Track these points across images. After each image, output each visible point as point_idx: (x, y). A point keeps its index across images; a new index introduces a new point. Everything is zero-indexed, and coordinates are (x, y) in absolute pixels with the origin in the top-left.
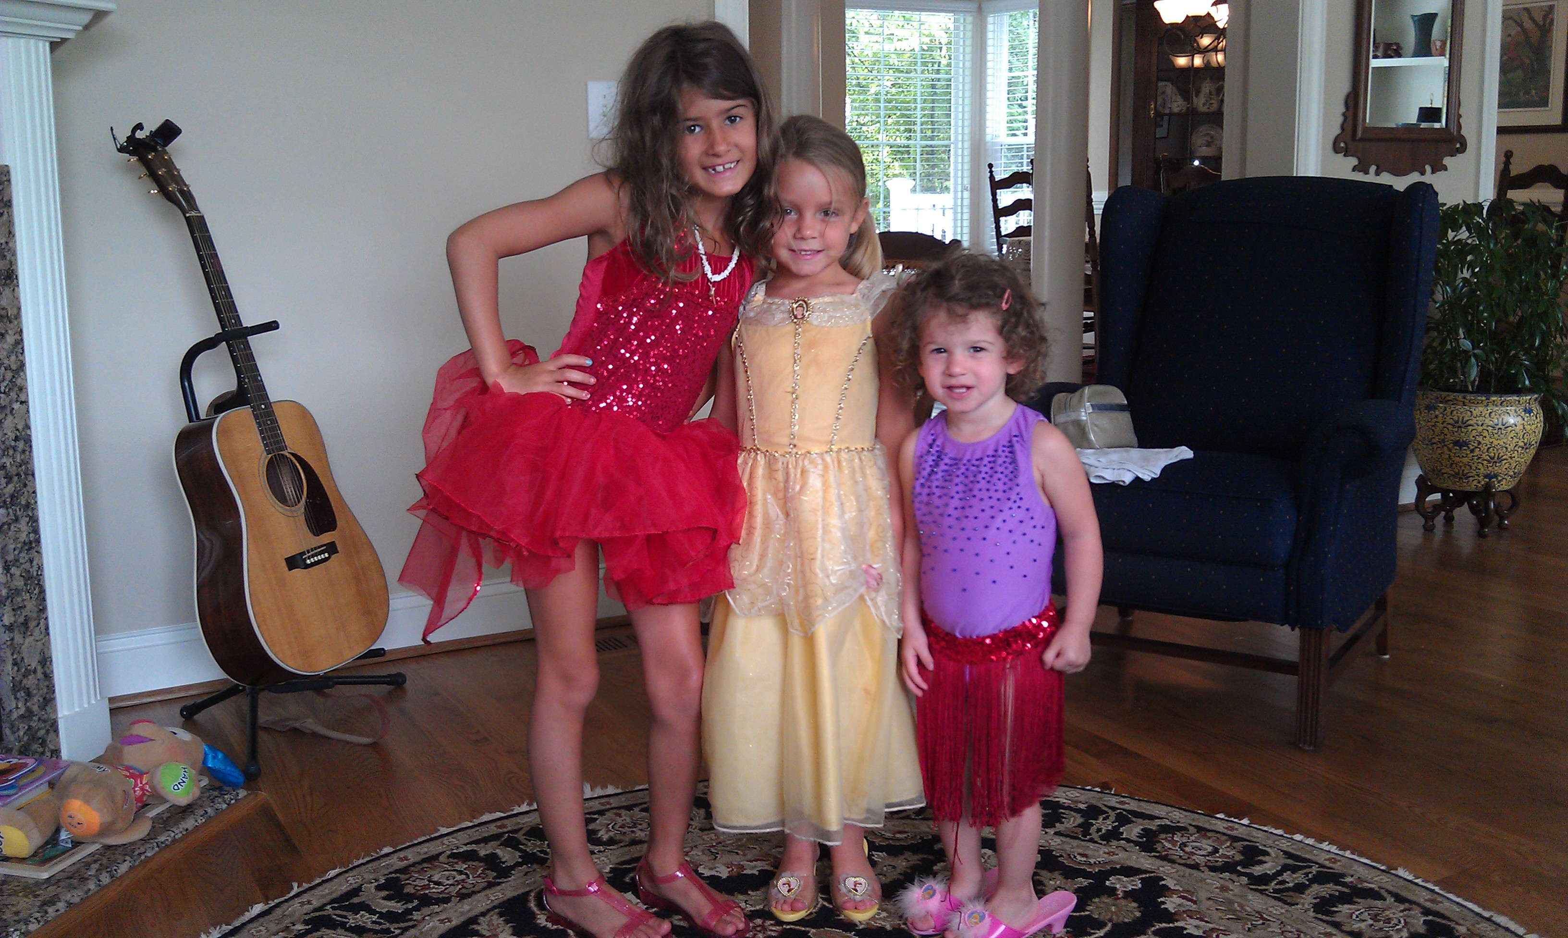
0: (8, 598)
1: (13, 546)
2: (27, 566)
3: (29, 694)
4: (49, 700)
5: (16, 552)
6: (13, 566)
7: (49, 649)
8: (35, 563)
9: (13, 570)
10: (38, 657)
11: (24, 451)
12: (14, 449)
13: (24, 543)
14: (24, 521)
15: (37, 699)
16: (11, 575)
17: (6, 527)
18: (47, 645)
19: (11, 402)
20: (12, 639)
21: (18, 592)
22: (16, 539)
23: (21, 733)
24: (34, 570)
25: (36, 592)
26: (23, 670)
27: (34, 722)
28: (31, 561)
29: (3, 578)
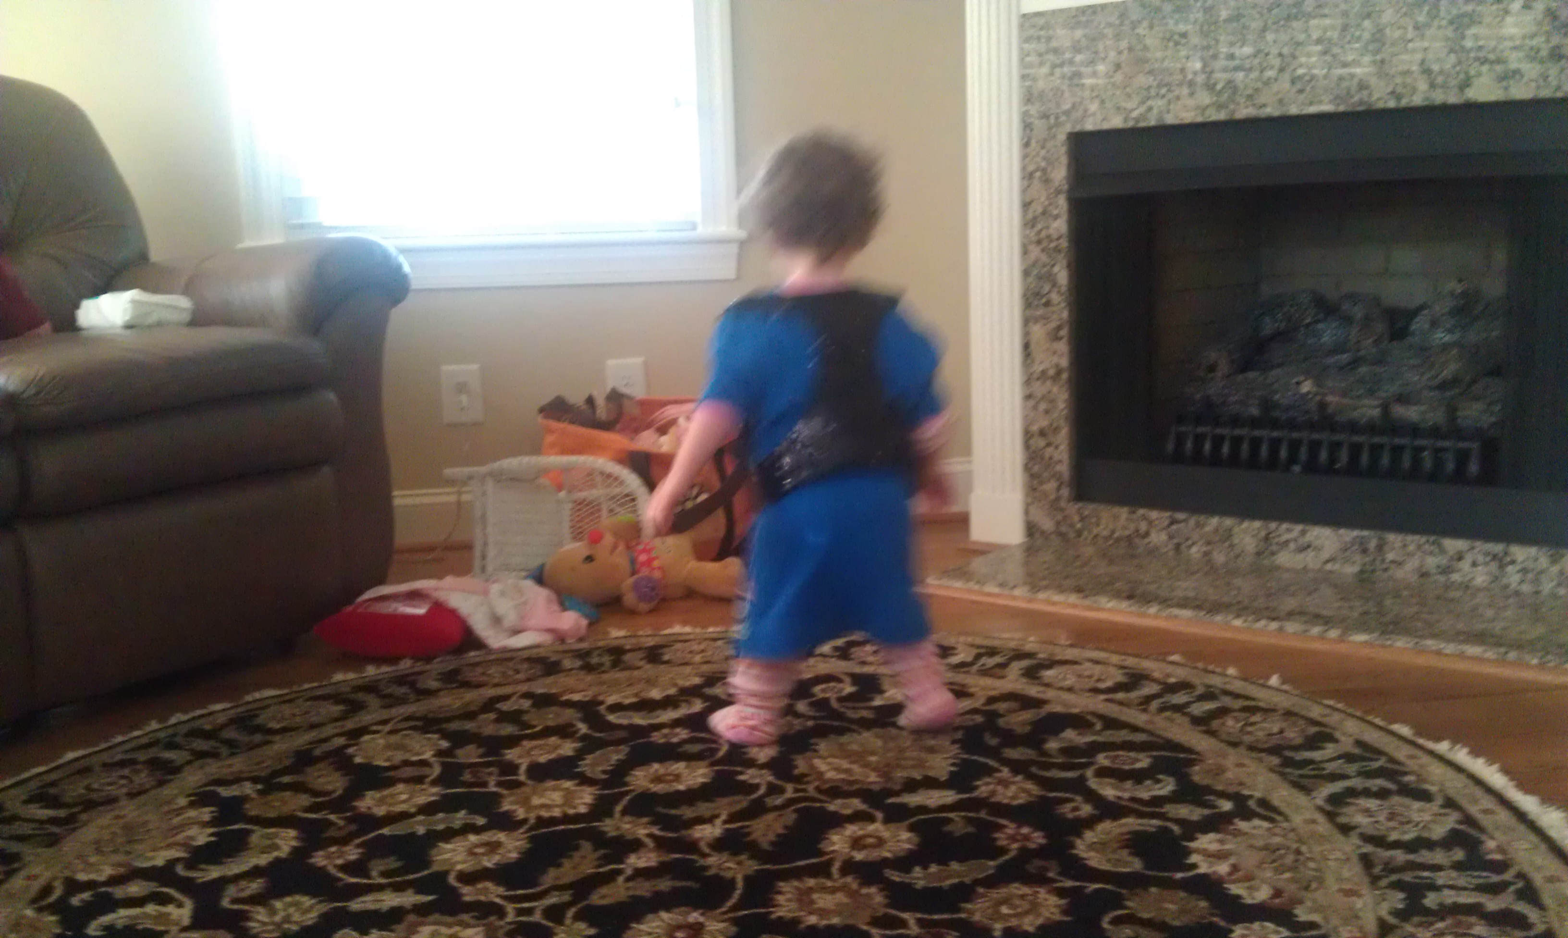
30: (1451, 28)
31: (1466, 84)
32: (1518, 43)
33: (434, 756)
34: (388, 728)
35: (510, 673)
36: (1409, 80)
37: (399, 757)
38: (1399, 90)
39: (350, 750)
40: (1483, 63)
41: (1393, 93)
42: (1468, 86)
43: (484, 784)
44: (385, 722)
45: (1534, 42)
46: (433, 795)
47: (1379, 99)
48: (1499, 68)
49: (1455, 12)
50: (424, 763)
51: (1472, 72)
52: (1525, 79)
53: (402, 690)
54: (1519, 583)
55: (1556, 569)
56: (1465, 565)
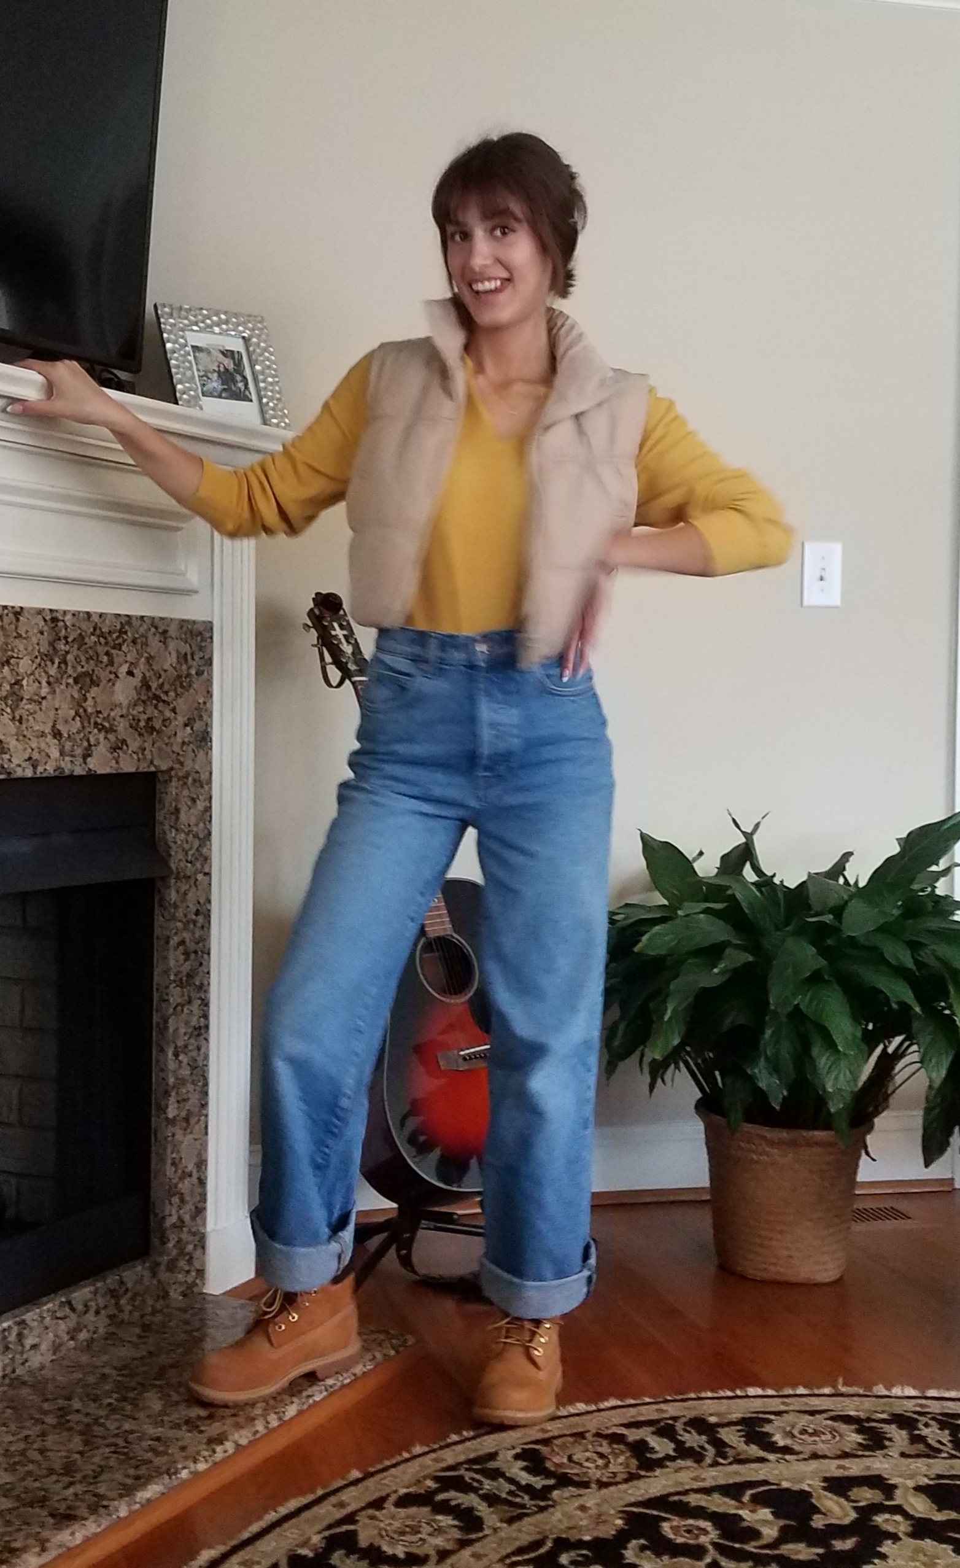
0: (174, 1087)
2: (194, 1054)
3: (182, 1201)
4: (200, 1211)
5: (186, 1038)
6: (182, 1052)
7: (206, 1150)
8: (203, 1050)
9: (181, 1057)
10: (195, 1159)
11: (203, 927)
12: (195, 922)
13: (195, 1029)
14: (196, 1005)
15: (189, 1207)
16: (181, 1062)
17: (179, 1008)
18: (204, 1146)
19: (195, 874)
20: (173, 1135)
21: (182, 1082)
22: (187, 1023)
23: (170, 1245)
24: (200, 1059)
25: (200, 1084)
26: (180, 1171)
27: (184, 1236)
28: (199, 1048)
29: (172, 1065)
30: (76, 688)
31: (87, 755)
32: (124, 711)
36: (43, 745)
38: (36, 756)
40: (100, 730)
41: (30, 758)
42: (90, 756)
45: (135, 712)
47: (19, 766)
48: (111, 737)
49: (79, 669)
51: (92, 741)
52: (130, 752)
54: (131, 1312)
55: (155, 1282)
56: (91, 1317)
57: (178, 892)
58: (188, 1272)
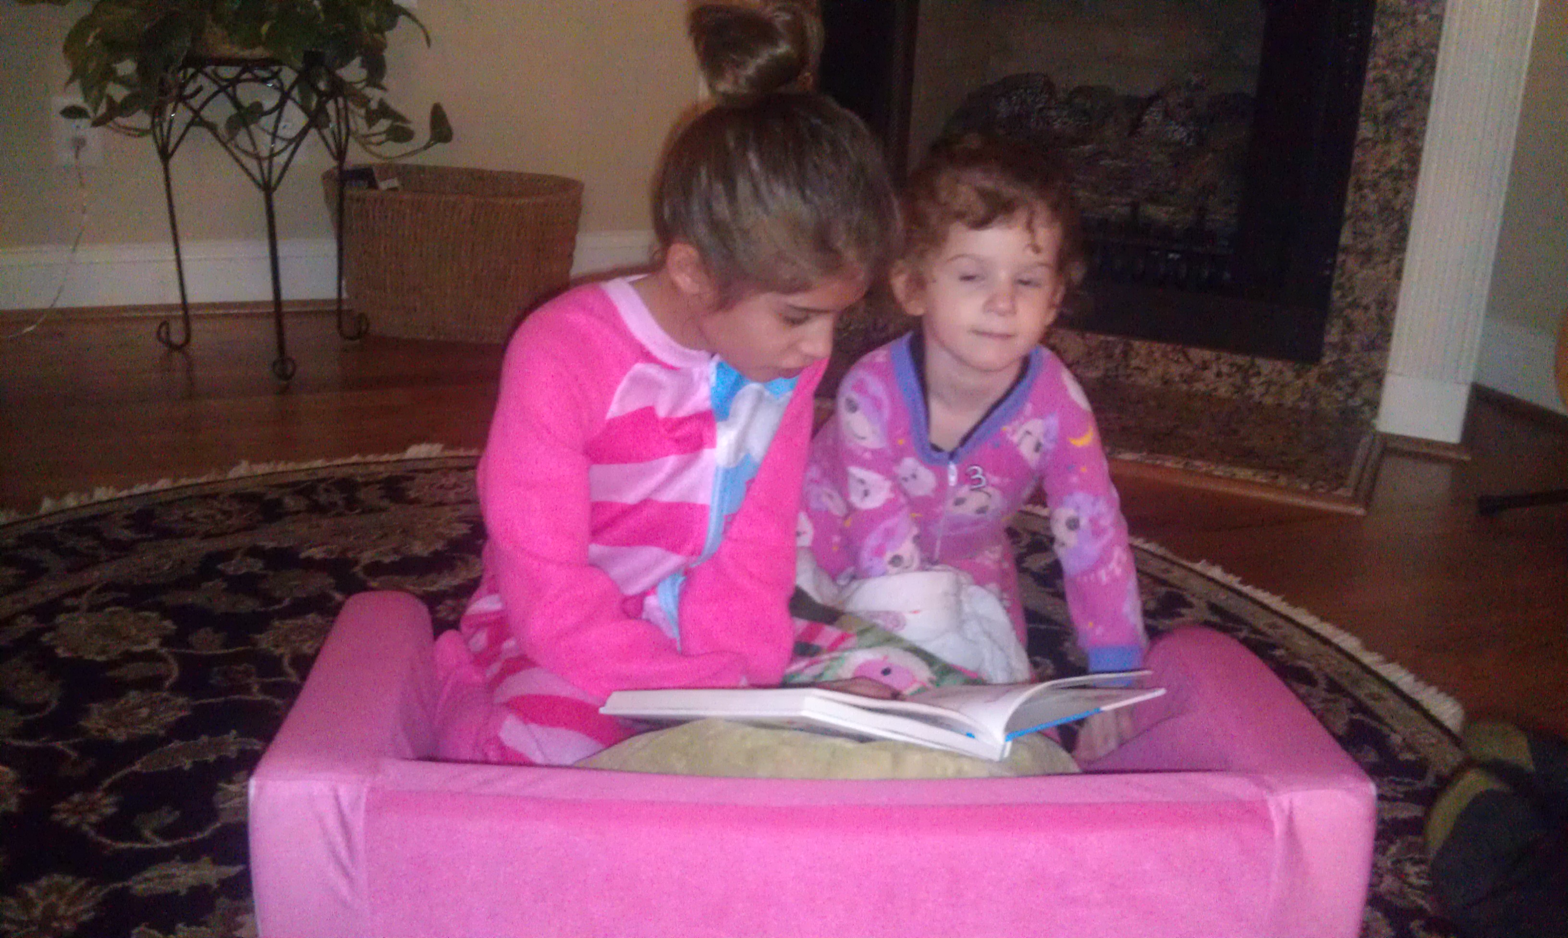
0: (1350, 217)
1: (1372, 166)
2: (1390, 195)
3: (1350, 326)
4: (1376, 346)
5: (1376, 176)
8: (1401, 196)
9: (1366, 191)
10: (1375, 296)
11: (1420, 71)
12: (1406, 63)
13: (1392, 170)
16: (1363, 197)
17: (1370, 143)
19: (1418, 14)
20: (1344, 261)
21: (1366, 217)
22: (1380, 161)
23: (1326, 360)
24: (1397, 204)
25: (1396, 225)
26: (1350, 299)
27: (1349, 358)
28: (1397, 192)
29: (1351, 196)
33: (162, 645)
34: (84, 601)
35: (219, 516)
37: (116, 650)
39: (46, 638)
43: (247, 689)
44: (77, 593)
46: (181, 708)
50: (150, 656)
53: (85, 543)
54: (1263, 395)
55: (1300, 383)
56: (1210, 375)
57: (1382, 27)
58: (1351, 395)
